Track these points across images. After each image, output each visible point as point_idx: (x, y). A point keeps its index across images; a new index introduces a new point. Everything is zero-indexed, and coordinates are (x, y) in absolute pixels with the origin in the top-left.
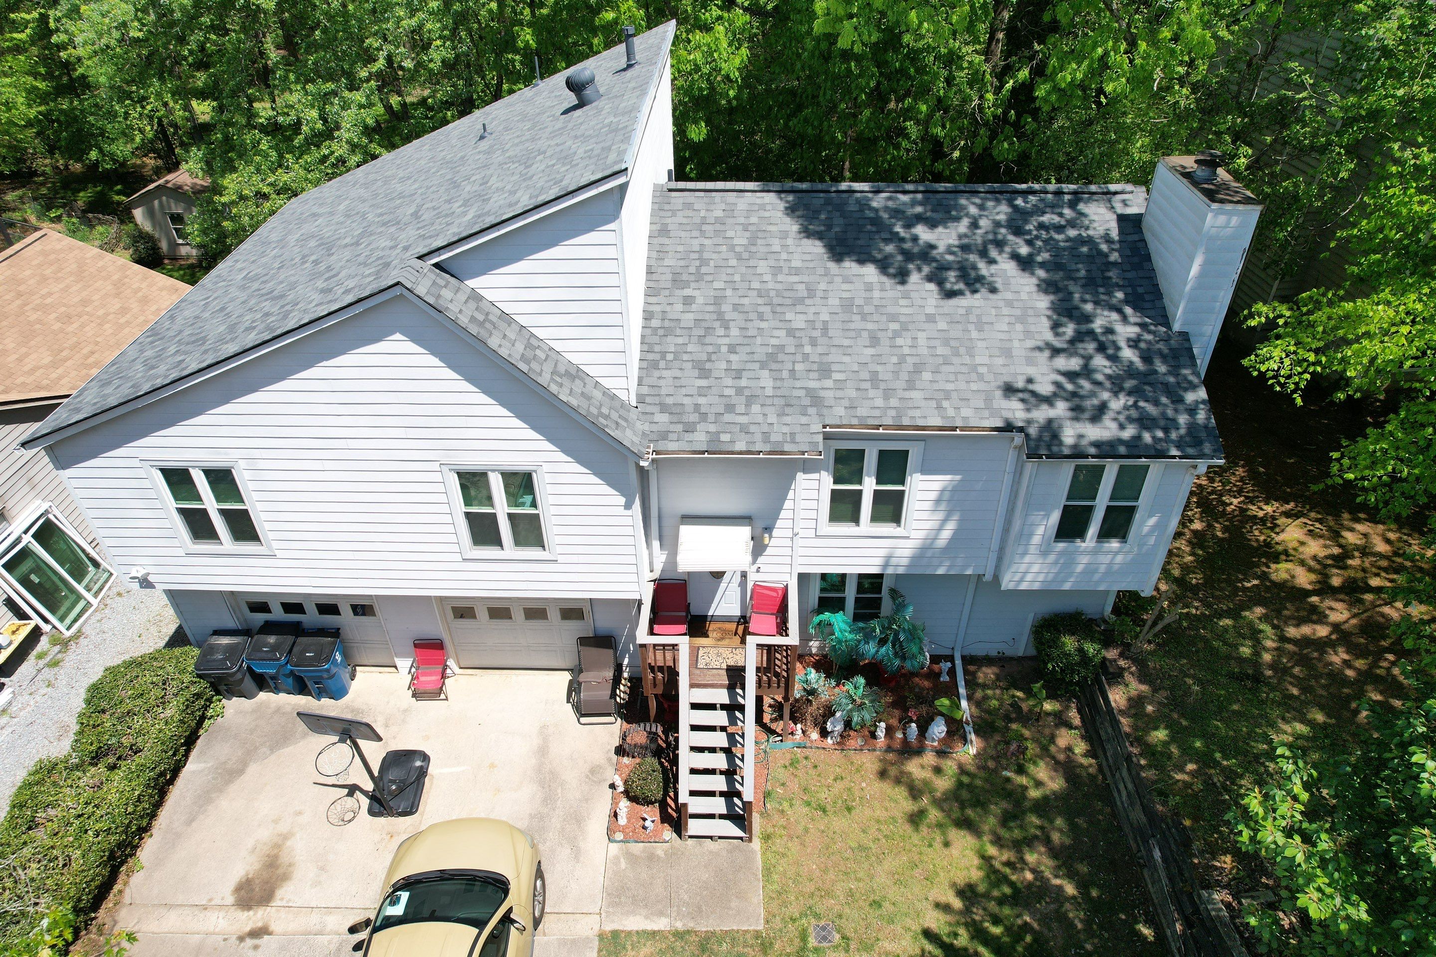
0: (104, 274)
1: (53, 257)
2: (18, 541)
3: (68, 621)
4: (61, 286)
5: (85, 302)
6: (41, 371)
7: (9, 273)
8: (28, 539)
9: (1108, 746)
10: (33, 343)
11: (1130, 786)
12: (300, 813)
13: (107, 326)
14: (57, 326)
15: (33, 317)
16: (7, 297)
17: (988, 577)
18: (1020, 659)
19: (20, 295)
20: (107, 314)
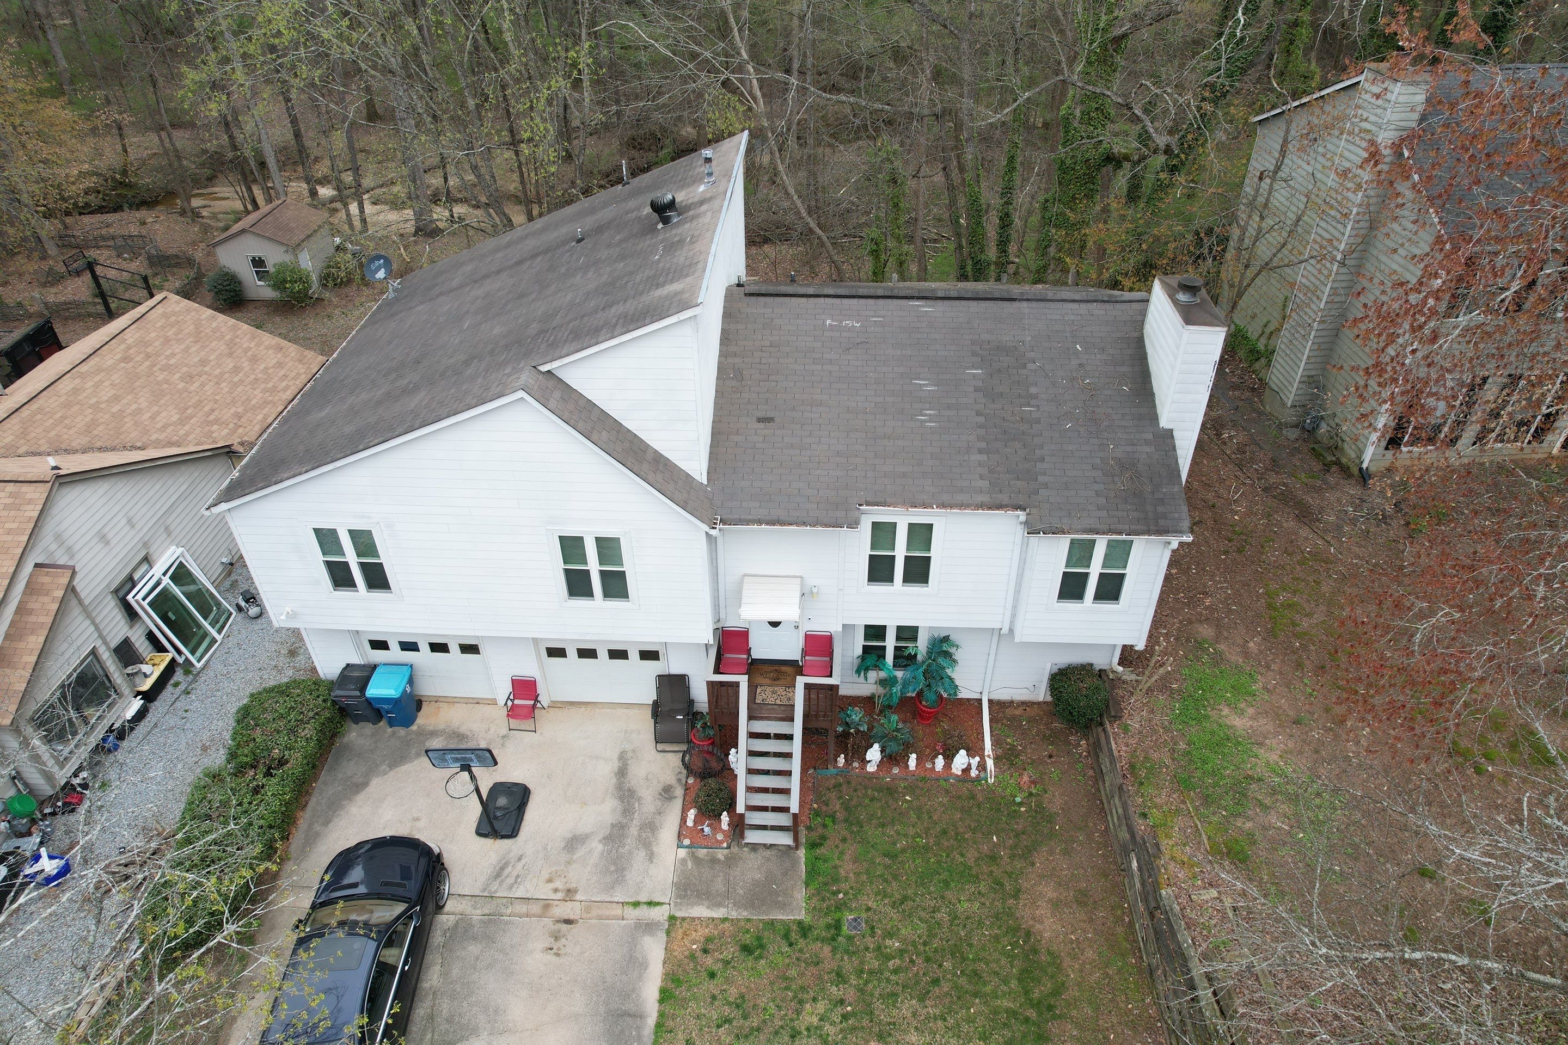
0: (217, 334)
1: (173, 319)
2: (158, 584)
3: (198, 654)
4: (182, 347)
5: (203, 362)
6: (171, 428)
7: (138, 335)
8: (166, 581)
9: (1107, 778)
10: (162, 402)
11: (1120, 811)
12: (418, 819)
13: (224, 384)
14: (181, 385)
15: (161, 378)
16: (138, 359)
17: (1005, 630)
18: (1039, 703)
19: (148, 356)
20: (222, 374)
